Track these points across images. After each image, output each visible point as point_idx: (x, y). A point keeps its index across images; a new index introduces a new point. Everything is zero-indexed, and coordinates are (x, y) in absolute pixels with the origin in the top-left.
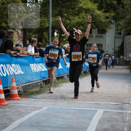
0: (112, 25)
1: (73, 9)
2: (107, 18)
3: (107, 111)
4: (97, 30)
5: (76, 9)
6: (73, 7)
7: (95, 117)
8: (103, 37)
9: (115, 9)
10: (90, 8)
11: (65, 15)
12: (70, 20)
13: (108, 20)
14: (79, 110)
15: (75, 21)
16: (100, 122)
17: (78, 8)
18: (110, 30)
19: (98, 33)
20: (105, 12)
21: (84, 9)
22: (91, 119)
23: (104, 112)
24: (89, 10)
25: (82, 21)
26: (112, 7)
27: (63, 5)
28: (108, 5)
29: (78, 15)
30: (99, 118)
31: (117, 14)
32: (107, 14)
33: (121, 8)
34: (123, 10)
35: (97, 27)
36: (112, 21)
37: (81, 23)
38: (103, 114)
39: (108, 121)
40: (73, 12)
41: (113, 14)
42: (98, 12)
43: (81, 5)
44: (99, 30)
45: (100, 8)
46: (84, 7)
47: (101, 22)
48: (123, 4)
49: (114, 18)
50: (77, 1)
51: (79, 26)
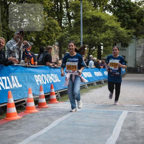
0: (133, 40)
1: (100, 27)
2: (129, 34)
3: (131, 112)
4: (120, 44)
5: (103, 27)
6: (100, 25)
7: (121, 117)
8: (125, 50)
10: (115, 26)
11: (94, 32)
12: (98, 36)
13: (130, 36)
14: (107, 111)
15: (102, 37)
16: (125, 121)
17: (104, 26)
18: (131, 44)
19: (122, 46)
20: (127, 29)
21: (110, 27)
22: (117, 119)
23: (128, 113)
24: (113, 27)
25: (108, 37)
26: (133, 25)
27: (92, 24)
28: (129, 23)
29: (105, 32)
30: (125, 118)
31: (138, 30)
32: (129, 31)
33: (141, 26)
34: (142, 27)
35: (120, 41)
36: (133, 36)
37: (107, 38)
38: (128, 115)
39: (132, 121)
40: (100, 30)
41: (134, 31)
42: (122, 29)
43: (107, 24)
44: (122, 44)
45: (122, 26)
46: (110, 25)
47: (124, 38)
48: (142, 22)
49: (135, 34)
50: (103, 21)
51: (106, 41)
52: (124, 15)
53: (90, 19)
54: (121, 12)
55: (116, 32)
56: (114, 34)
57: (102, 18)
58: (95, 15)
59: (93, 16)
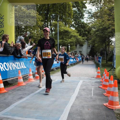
0: (85, 42)
1: (68, 36)
2: (83, 39)
3: (84, 81)
4: (79, 45)
5: (70, 36)
6: (68, 35)
7: (79, 84)
8: (82, 48)
9: (87, 35)
10: (76, 35)
11: (65, 38)
12: (67, 41)
13: (84, 40)
14: (72, 81)
15: (69, 41)
16: (81, 86)
17: (70, 35)
18: (85, 45)
19: (80, 46)
20: (82, 37)
21: (73, 36)
22: (77, 85)
23: (83, 81)
24: (75, 36)
25: (73, 41)
26: (85, 35)
27: (64, 34)
28: (83, 34)
29: (71, 38)
30: (81, 84)
31: (88, 38)
32: (83, 38)
33: (89, 35)
34: (90, 36)
35: (79, 43)
36: (86, 41)
37: (72, 42)
38: (83, 82)
39: (85, 85)
40: (68, 37)
41: (86, 38)
42: (80, 37)
43: (72, 34)
44: (80, 45)
45: (80, 35)
46: (73, 35)
47: (81, 41)
48: (90, 33)
49: (87, 39)
50: (70, 32)
51: (71, 43)
52: (81, 29)
53: (63, 32)
54: (79, 28)
55: (77, 38)
56: (76, 39)
57: (69, 31)
58: (65, 29)
59: (64, 30)
